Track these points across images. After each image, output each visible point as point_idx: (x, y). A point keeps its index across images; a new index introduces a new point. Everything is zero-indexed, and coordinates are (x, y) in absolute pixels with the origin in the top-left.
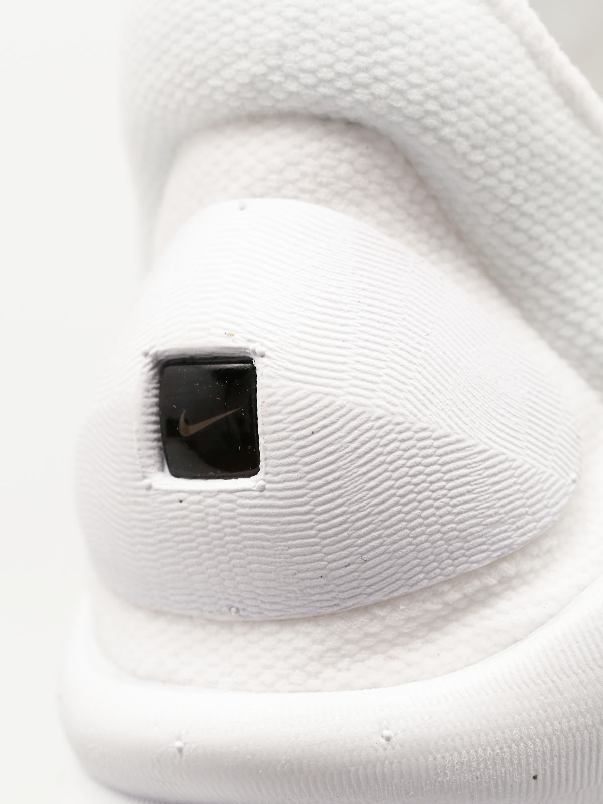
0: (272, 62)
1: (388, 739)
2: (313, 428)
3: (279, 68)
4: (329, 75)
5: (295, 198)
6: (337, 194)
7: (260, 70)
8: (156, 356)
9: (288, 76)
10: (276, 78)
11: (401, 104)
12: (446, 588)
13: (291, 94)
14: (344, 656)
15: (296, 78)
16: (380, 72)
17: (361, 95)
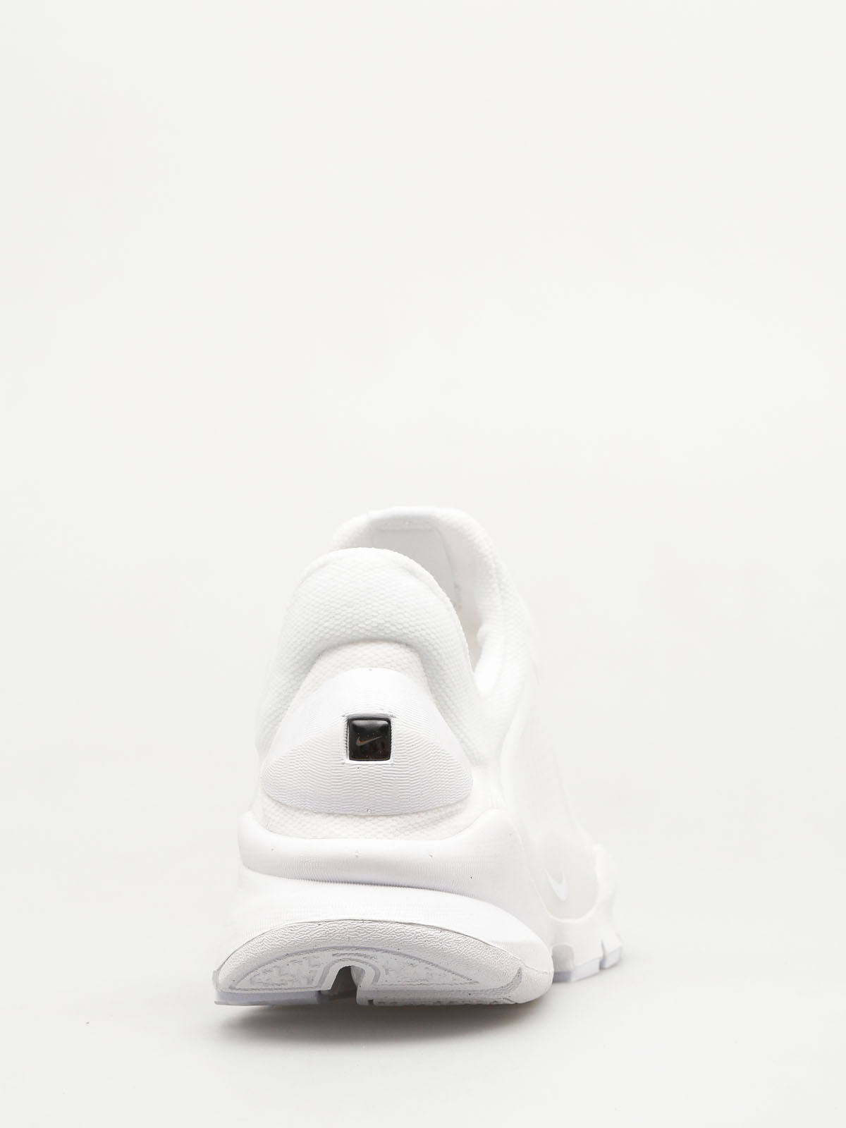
0: (387, 619)
1: (431, 856)
2: (413, 744)
3: (389, 622)
4: (407, 626)
5: (389, 668)
6: (403, 669)
7: (382, 622)
8: (348, 716)
9: (392, 625)
10: (388, 625)
11: (429, 639)
12: (442, 809)
13: (392, 631)
14: (408, 830)
15: (395, 626)
16: (424, 627)
17: (417, 634)
